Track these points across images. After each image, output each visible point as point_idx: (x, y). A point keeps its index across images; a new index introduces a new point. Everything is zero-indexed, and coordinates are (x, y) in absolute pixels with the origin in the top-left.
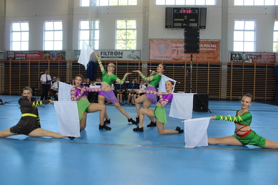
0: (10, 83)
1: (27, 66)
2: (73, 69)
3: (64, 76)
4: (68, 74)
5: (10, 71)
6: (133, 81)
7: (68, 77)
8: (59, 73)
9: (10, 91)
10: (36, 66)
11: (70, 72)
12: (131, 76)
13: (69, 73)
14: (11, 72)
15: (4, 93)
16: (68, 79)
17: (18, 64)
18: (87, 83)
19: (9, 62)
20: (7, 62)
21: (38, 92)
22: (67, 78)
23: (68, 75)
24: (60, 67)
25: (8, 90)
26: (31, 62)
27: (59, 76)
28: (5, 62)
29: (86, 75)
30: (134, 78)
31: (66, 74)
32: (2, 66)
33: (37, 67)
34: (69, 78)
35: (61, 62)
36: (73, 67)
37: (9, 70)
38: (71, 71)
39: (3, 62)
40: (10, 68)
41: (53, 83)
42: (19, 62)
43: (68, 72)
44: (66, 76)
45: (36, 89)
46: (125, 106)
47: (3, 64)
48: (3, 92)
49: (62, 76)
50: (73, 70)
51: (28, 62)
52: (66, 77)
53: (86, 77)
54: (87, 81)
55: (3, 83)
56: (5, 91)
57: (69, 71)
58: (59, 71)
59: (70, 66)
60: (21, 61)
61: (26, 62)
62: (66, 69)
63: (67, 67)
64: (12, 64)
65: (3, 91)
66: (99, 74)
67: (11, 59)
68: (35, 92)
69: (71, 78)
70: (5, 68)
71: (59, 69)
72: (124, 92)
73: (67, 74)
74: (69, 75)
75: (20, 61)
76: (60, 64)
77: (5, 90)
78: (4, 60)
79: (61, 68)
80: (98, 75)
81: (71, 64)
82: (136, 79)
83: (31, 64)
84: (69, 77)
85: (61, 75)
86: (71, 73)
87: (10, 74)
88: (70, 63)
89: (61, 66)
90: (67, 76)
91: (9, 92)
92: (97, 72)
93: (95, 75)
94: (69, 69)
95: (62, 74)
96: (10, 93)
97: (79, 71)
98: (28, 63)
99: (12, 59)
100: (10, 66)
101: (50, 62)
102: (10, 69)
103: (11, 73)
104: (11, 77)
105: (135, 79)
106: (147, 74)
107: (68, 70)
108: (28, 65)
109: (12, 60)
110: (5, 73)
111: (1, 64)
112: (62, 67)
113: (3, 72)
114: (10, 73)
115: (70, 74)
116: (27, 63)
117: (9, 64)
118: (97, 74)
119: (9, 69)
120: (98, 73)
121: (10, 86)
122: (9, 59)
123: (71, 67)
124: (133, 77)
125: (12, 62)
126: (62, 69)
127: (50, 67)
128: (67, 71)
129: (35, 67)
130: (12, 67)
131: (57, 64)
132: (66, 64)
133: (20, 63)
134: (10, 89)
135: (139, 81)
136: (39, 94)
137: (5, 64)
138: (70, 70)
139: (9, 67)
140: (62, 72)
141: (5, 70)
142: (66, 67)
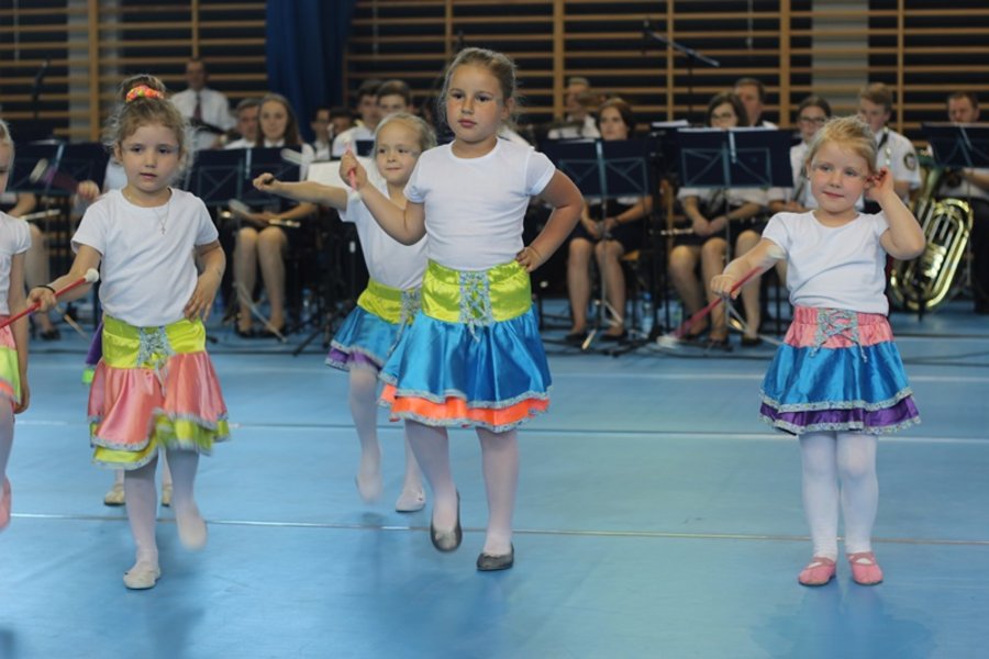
3: (48, 80)
4: (85, 51)
6: (725, 108)
7: (86, 86)
11: (101, 35)
12: (699, 54)
13: (92, 43)
16: (85, 103)
18: (261, 137)
22: (73, 95)
23: (87, 69)
29: (261, 59)
30: (731, 81)
34: (93, 95)
38: (113, 24)
43: (84, 34)
44: (64, 71)
46: (654, 354)
49: (31, 81)
52: (64, 89)
53: (262, 77)
54: (265, 124)
57: (91, 24)
66: (384, 49)
72: (640, 223)
73: (72, 60)
74: (92, 60)
80: (377, 57)
82: (747, 91)
84: (94, 79)
85: (17, 63)
86: (113, 42)
90: (73, 77)
92: (368, 31)
93: (348, 57)
95: (25, 55)
97: (194, 25)
105: (738, 90)
106: (865, 31)
107: (84, 15)
115: (102, 52)
118: (368, 49)
120: (376, 40)
124: (725, 62)
128: (72, 25)
135: (784, 108)
138: (101, 17)
140: (25, 38)
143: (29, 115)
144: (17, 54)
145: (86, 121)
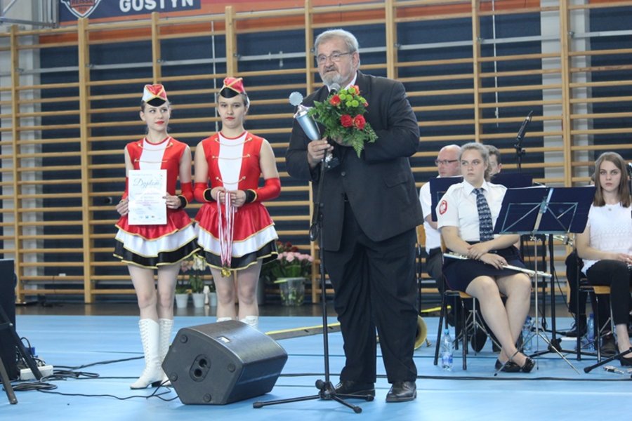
0: (86, 208)
1: (214, 60)
2: (603, 68)
3: (528, 134)
5: (83, 111)
7: (559, 139)
8: (477, 106)
9: (87, 278)
10: (281, 56)
11: (572, 92)
13: (565, 100)
14: (94, 118)
15: (40, 297)
17: (143, 50)
19: (74, 37)
20: (57, 37)
21: (309, 286)
22: (547, 147)
24: (486, 50)
25: (69, 271)
26: (242, 23)
27: (477, 136)
28: (43, 39)
31: (539, 111)
32: (19, 72)
33: (289, 63)
34: (566, 147)
35: (493, 13)
36: (595, 43)
37: (76, 105)
38: (583, 82)
39: (29, 44)
40: (83, 84)
41: (437, 195)
42: (147, 31)
44: (539, 126)
45: (290, 256)
47: (29, 61)
48: (34, 290)
50: (595, 77)
51: (220, 25)
52: (539, 142)
55: (28, 214)
56: (51, 277)
57: (563, 83)
58: (476, 90)
59: (572, 37)
60: (163, 21)
61: (206, 26)
62: (537, 64)
63: (545, 48)
64: (97, 53)
65: (34, 275)
67: (82, 16)
68: (284, 280)
69: (584, 146)
70: (45, 94)
71: (475, 76)
73: (547, 115)
75: (153, 22)
76: (485, 33)
77: (48, 271)
78: (35, 24)
79: (495, 58)
81: (581, 23)
83: (245, 43)
84: (567, 133)
85: (497, 120)
86: (583, 99)
87: (84, 139)
88: (569, 13)
89: (495, 41)
90: (547, 130)
91: (82, 287)
94: (564, 66)
95: (504, 113)
96: (88, 293)
98: (221, 40)
99: (91, 10)
100: (83, 68)
101: (401, 11)
102: (83, 98)
103: (94, 132)
104: (95, 159)
107: (557, 76)
108: (221, 53)
109: (91, 17)
110: (46, 134)
111: (16, 63)
112: (502, 49)
113: (31, 125)
114: (83, 125)
115: (573, 108)
116: (207, 40)
117: (70, 55)
119: (75, 92)
121: (86, 236)
122: (74, 11)
123: (581, 46)
125: (93, 35)
126: (502, 66)
127: (402, 56)
128: (546, 84)
129: (274, 64)
130: (95, 75)
131: (462, 27)
132: (532, 23)
133: (155, 38)
134: (87, 264)
136: (315, 291)
137: (46, 57)
138: (572, 76)
139: (74, 76)
140: (504, 97)
141: (45, 107)
142: (536, 46)
143: (514, 166)
144: (497, 113)
145: (560, 170)
